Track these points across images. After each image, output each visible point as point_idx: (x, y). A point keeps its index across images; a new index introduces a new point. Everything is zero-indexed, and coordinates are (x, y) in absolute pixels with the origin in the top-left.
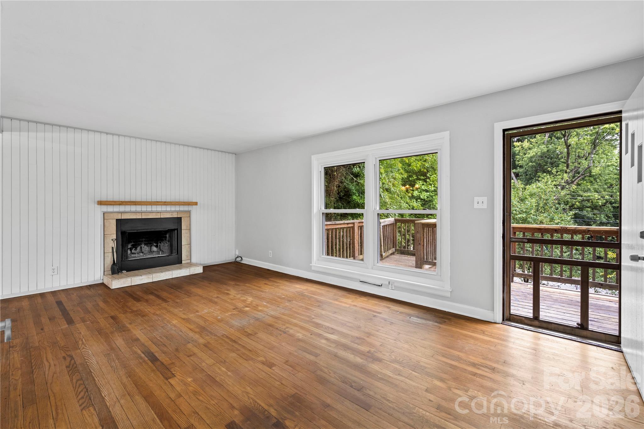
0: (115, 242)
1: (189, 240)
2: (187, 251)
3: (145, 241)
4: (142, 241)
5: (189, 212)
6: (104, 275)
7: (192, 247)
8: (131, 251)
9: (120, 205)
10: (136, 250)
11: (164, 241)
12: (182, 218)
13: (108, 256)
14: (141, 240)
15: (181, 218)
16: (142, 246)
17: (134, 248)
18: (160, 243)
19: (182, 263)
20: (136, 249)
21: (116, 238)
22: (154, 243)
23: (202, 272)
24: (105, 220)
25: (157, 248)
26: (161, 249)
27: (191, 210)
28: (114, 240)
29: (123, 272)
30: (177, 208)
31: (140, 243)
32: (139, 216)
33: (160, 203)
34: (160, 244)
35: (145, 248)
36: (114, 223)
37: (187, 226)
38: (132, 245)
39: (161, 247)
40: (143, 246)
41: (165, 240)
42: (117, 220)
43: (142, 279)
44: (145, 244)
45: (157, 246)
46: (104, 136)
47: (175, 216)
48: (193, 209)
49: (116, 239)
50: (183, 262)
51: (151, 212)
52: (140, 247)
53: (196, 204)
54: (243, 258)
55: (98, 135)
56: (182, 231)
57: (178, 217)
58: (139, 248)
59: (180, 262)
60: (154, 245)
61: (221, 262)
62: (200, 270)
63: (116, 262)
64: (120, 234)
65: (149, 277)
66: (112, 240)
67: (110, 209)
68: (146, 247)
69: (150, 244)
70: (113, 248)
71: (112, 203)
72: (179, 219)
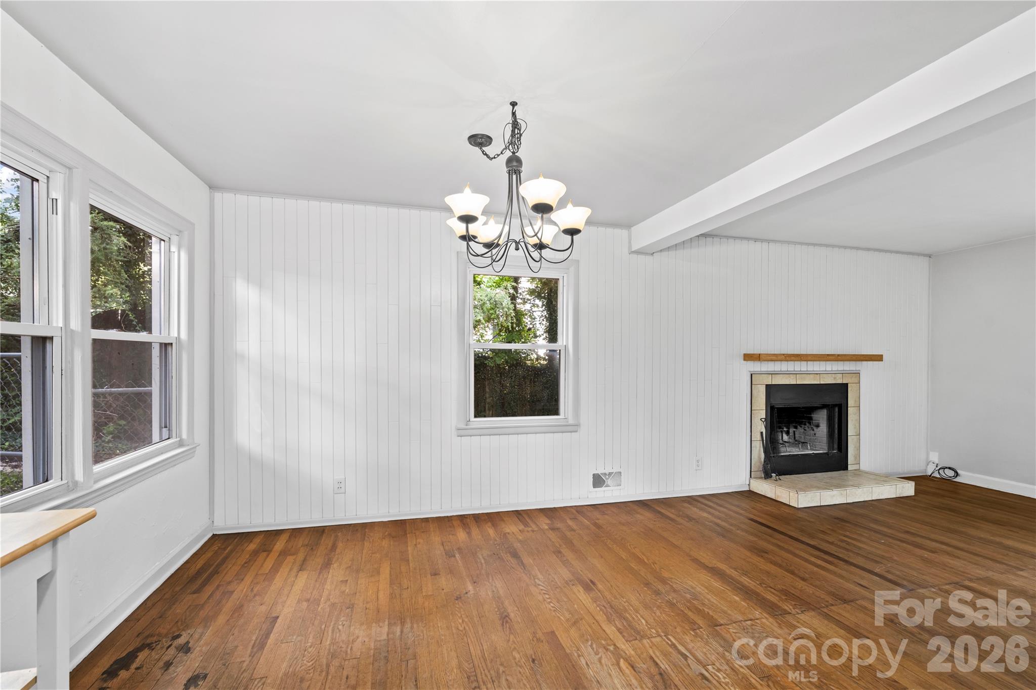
0: (765, 424)
1: (857, 427)
2: (855, 447)
5: (859, 374)
6: (751, 477)
7: (861, 441)
11: (805, 424)
12: (849, 385)
13: (756, 447)
15: (847, 384)
18: (796, 427)
19: (849, 470)
21: (765, 417)
22: (785, 426)
23: (913, 494)
24: (753, 386)
25: (788, 436)
26: (796, 439)
27: (860, 370)
28: (763, 420)
29: (773, 476)
30: (841, 366)
32: (792, 381)
33: (830, 357)
34: (795, 430)
36: (763, 390)
37: (855, 401)
39: (796, 436)
41: (807, 424)
42: (767, 385)
45: (788, 433)
47: (842, 380)
48: (865, 368)
49: (766, 419)
50: (850, 468)
51: (808, 373)
53: (879, 358)
54: (958, 471)
56: (849, 408)
57: (844, 382)
59: (845, 467)
60: (784, 431)
61: (904, 473)
64: (769, 408)
65: (842, 494)
66: (761, 419)
67: (761, 367)
70: (762, 433)
71: (774, 358)
72: (845, 387)
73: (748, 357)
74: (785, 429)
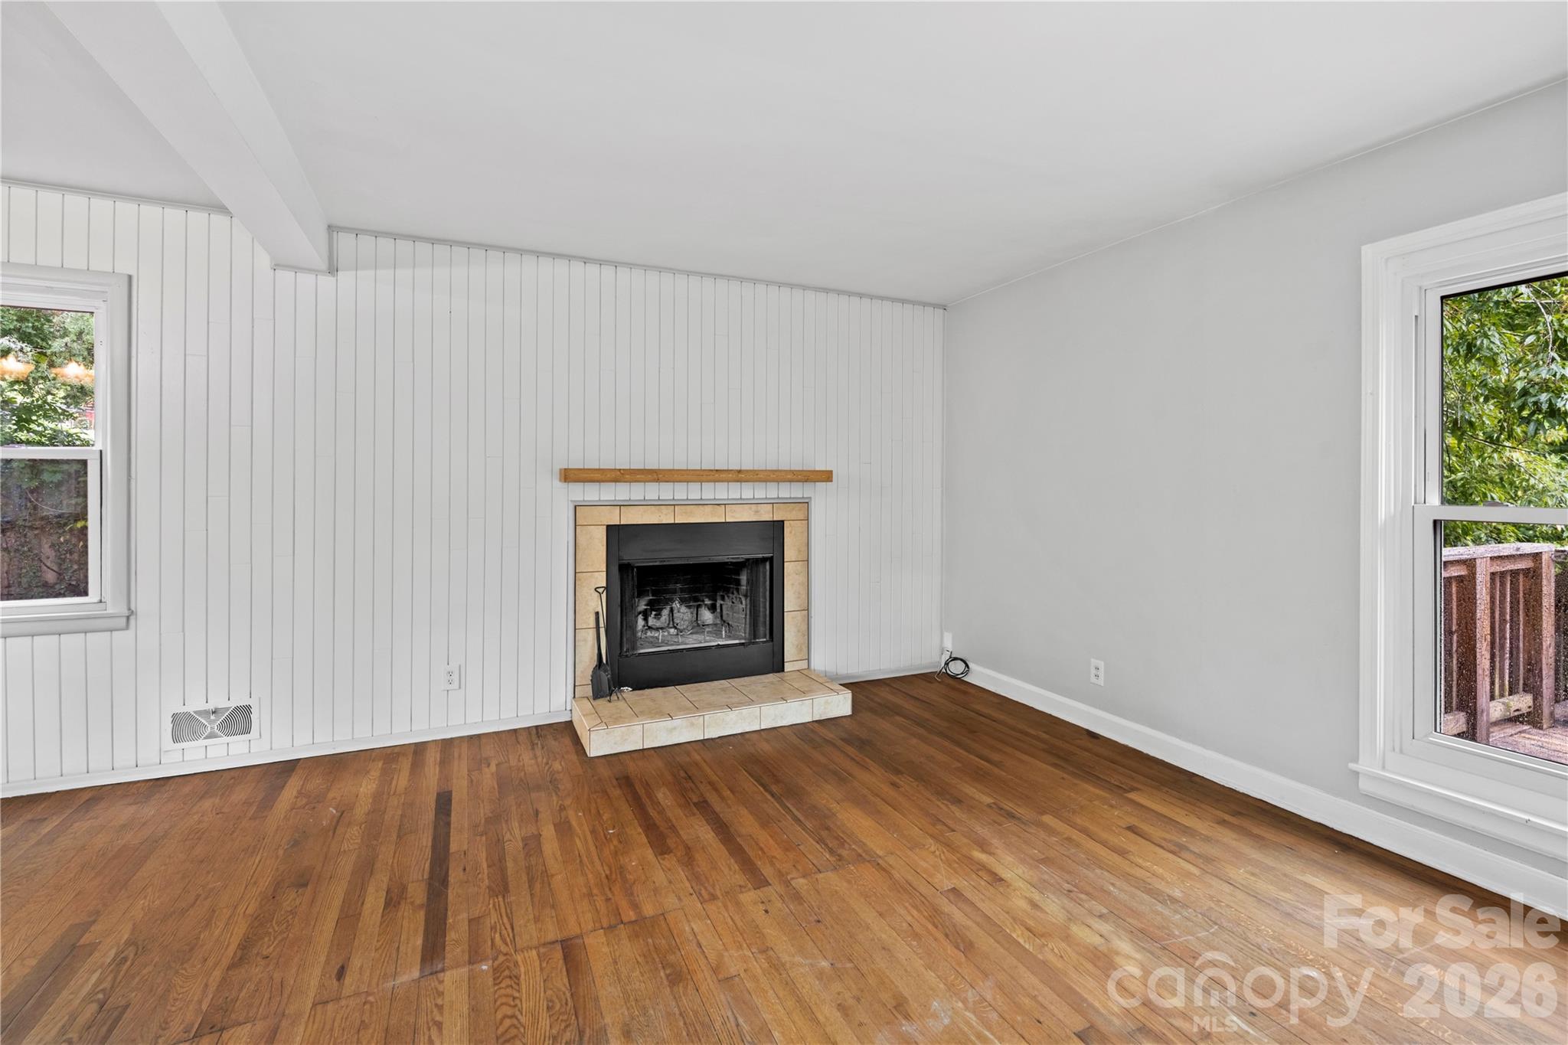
0: (604, 596)
1: (804, 596)
2: (799, 631)
3: (682, 590)
4: (674, 592)
5: (806, 503)
6: (574, 697)
7: (813, 619)
8: (646, 619)
9: (616, 480)
10: (659, 619)
11: (733, 593)
12: (786, 524)
13: (585, 640)
14: (671, 586)
15: (783, 521)
16: (674, 605)
17: (654, 613)
18: (723, 599)
19: (785, 670)
20: (658, 616)
21: (605, 585)
22: (707, 597)
23: (850, 713)
24: (577, 527)
25: (713, 613)
26: (724, 618)
27: (810, 498)
28: (601, 590)
29: (623, 691)
30: (772, 491)
31: (668, 596)
32: (667, 519)
33: (723, 476)
34: (722, 602)
35: (683, 613)
36: (601, 535)
37: (799, 551)
38: (650, 603)
39: (724, 612)
40: (676, 605)
41: (735, 592)
42: (610, 529)
43: (675, 728)
44: (683, 601)
45: (712, 608)
46: (578, 267)
47: (766, 515)
48: (818, 494)
49: (606, 588)
50: (788, 667)
51: (700, 504)
52: (668, 608)
53: (827, 476)
54: (971, 665)
55: (561, 266)
56: (785, 564)
57: (775, 519)
58: (665, 612)
59: (777, 665)
60: (706, 605)
61: (897, 671)
62: (841, 705)
63: (604, 661)
64: (615, 570)
65: (692, 724)
66: (595, 589)
67: (591, 493)
68: (683, 609)
69: (696, 599)
70: (597, 614)
71: (597, 476)
72: (778, 527)
73: (569, 476)
74: (708, 602)
